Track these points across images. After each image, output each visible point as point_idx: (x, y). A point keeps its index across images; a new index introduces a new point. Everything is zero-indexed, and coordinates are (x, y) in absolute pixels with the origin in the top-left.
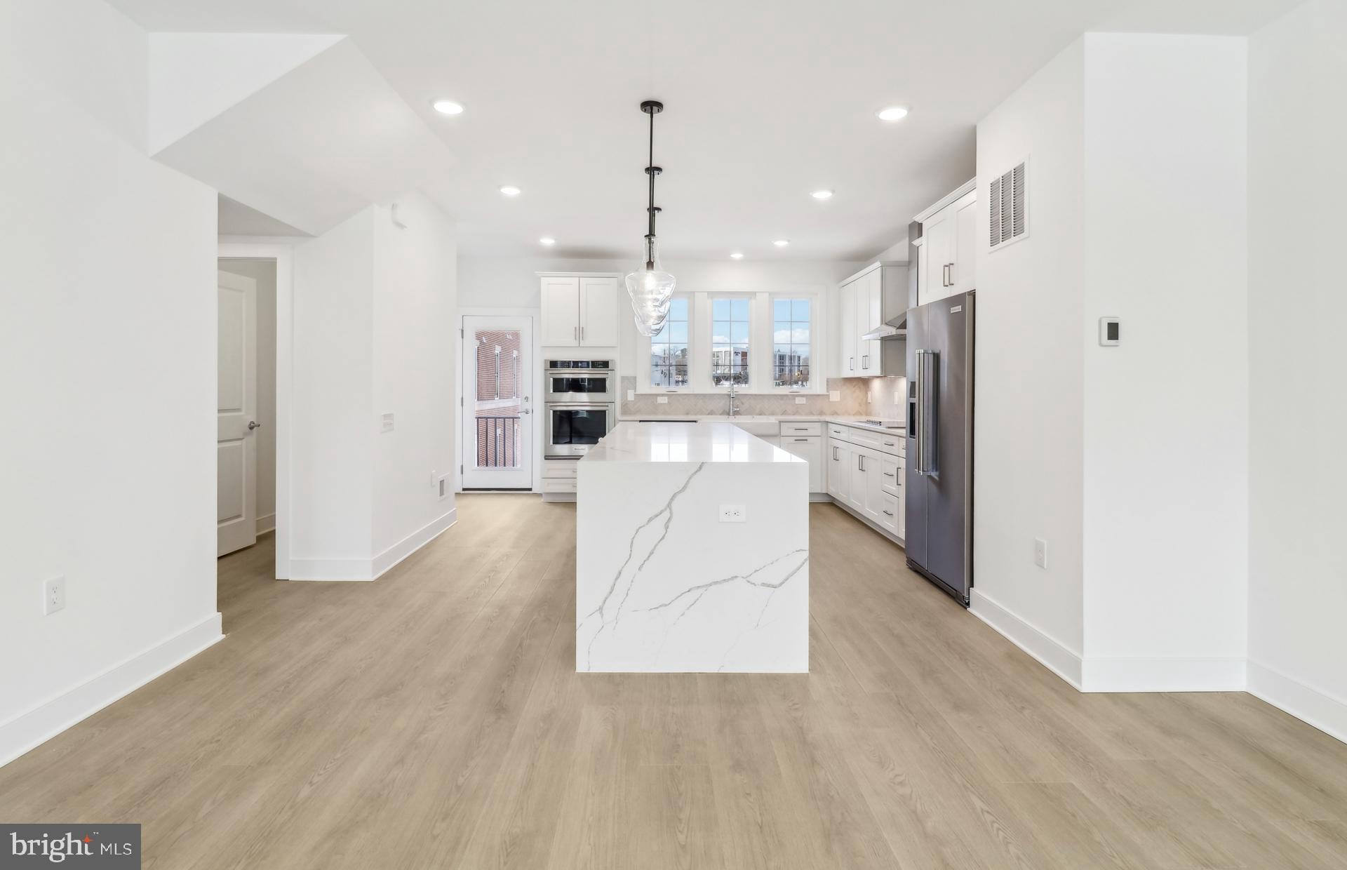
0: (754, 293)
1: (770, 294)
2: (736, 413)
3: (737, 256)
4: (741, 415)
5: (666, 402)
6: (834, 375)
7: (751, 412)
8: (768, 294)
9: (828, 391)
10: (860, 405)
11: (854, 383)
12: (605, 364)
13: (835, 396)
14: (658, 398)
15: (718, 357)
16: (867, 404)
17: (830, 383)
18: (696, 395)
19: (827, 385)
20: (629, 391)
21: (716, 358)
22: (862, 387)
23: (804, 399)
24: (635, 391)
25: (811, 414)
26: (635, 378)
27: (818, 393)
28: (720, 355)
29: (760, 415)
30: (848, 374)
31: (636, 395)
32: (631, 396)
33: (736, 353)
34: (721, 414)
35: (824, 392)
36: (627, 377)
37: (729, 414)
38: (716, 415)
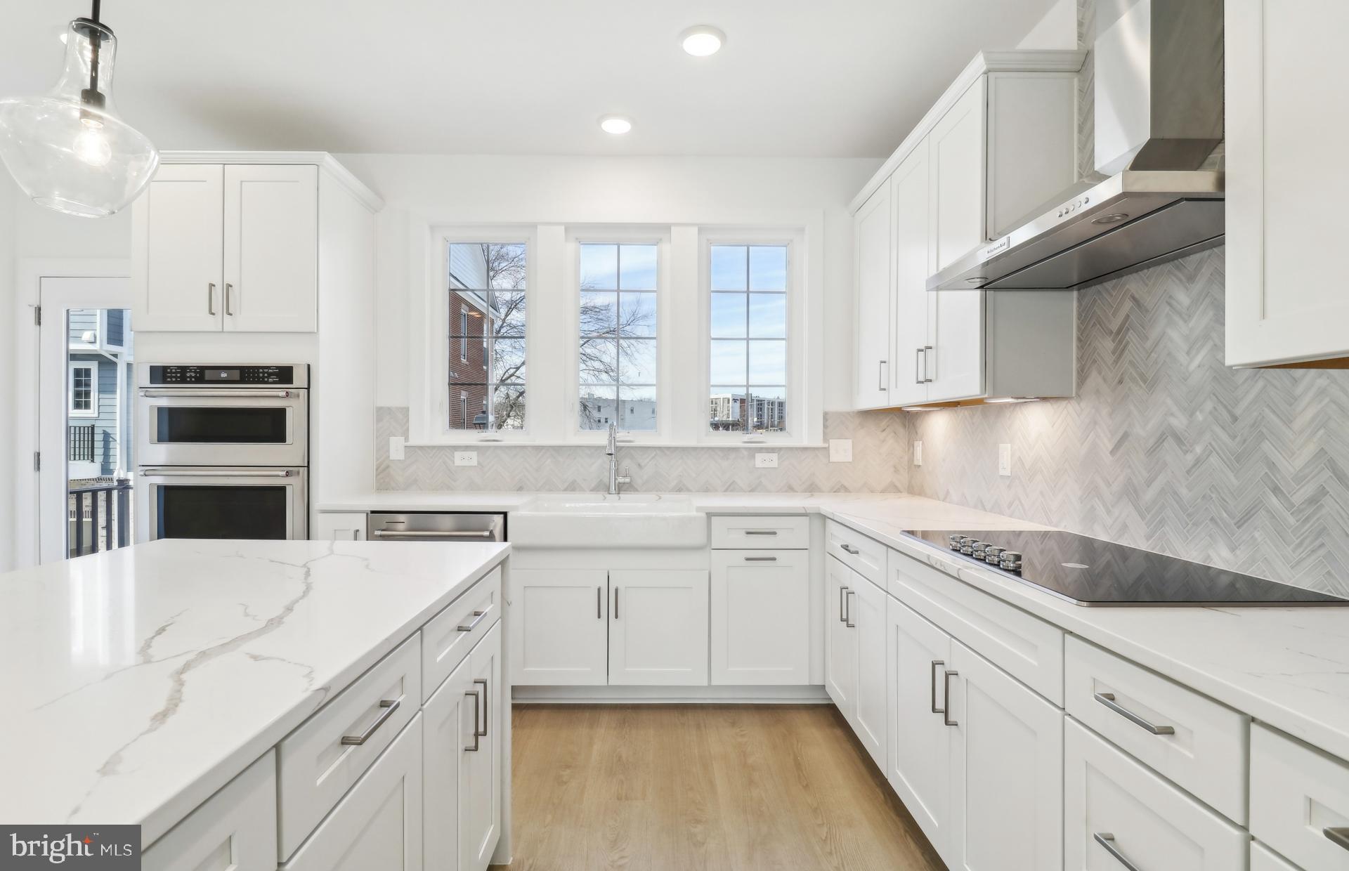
0: (666, 228)
1: (702, 229)
2: (620, 488)
3: (616, 127)
4: (636, 490)
5: (474, 462)
6: (838, 405)
7: (656, 486)
8: (695, 230)
9: (826, 439)
10: (896, 471)
11: (884, 423)
12: (284, 375)
13: (842, 450)
14: (458, 455)
15: (716, 404)
16: (913, 467)
17: (831, 423)
18: (538, 448)
19: (825, 427)
20: (393, 440)
21: (714, 405)
22: (901, 430)
23: (774, 456)
24: (407, 439)
25: (790, 489)
26: (407, 409)
27: (805, 443)
28: (718, 403)
29: (680, 490)
30: (873, 400)
31: (408, 448)
32: (396, 448)
33: (735, 400)
34: (593, 490)
35: (819, 443)
36: (389, 408)
37: (608, 490)
38: (582, 490)
